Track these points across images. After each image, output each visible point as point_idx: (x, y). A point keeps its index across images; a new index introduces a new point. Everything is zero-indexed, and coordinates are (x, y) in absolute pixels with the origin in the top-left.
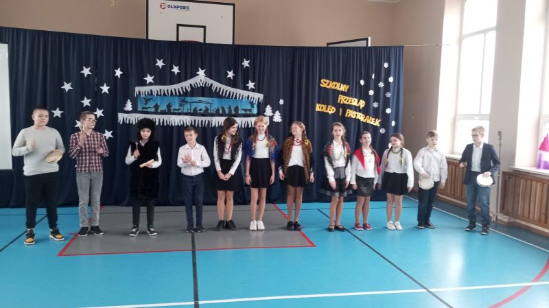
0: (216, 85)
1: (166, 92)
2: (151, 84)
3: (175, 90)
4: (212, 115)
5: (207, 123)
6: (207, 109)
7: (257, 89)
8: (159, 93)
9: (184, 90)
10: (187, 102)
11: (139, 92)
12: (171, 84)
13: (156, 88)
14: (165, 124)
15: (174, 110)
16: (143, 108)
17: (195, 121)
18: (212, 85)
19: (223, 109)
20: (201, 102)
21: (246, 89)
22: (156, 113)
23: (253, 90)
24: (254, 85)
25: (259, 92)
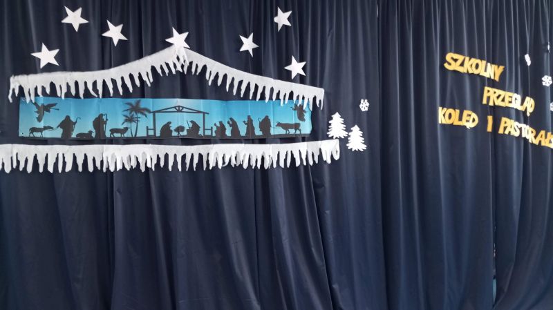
0: (215, 68)
1: (90, 87)
2: (49, 68)
3: (114, 81)
4: (207, 141)
5: (196, 161)
6: (195, 127)
7: (310, 78)
8: (73, 92)
9: (138, 82)
10: (144, 111)
11: (21, 88)
12: (103, 67)
13: (63, 79)
14: (91, 169)
15: (113, 131)
16: (33, 130)
17: (166, 156)
18: (205, 68)
19: (234, 125)
20: (179, 109)
21: (286, 76)
22: (65, 140)
23: (301, 80)
24: (304, 69)
25: (313, 84)
